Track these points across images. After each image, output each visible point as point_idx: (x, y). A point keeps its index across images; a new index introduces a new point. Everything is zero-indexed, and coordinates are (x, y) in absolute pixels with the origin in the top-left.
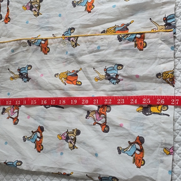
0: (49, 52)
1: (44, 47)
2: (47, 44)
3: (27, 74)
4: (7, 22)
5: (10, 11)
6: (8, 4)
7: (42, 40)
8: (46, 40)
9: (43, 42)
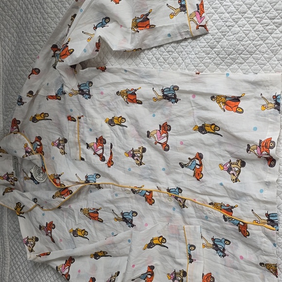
0: (154, 203)
1: (149, 198)
2: (152, 196)
3: (132, 220)
4: (110, 165)
5: (113, 155)
6: (111, 147)
7: (147, 191)
8: (151, 192)
9: (148, 194)
